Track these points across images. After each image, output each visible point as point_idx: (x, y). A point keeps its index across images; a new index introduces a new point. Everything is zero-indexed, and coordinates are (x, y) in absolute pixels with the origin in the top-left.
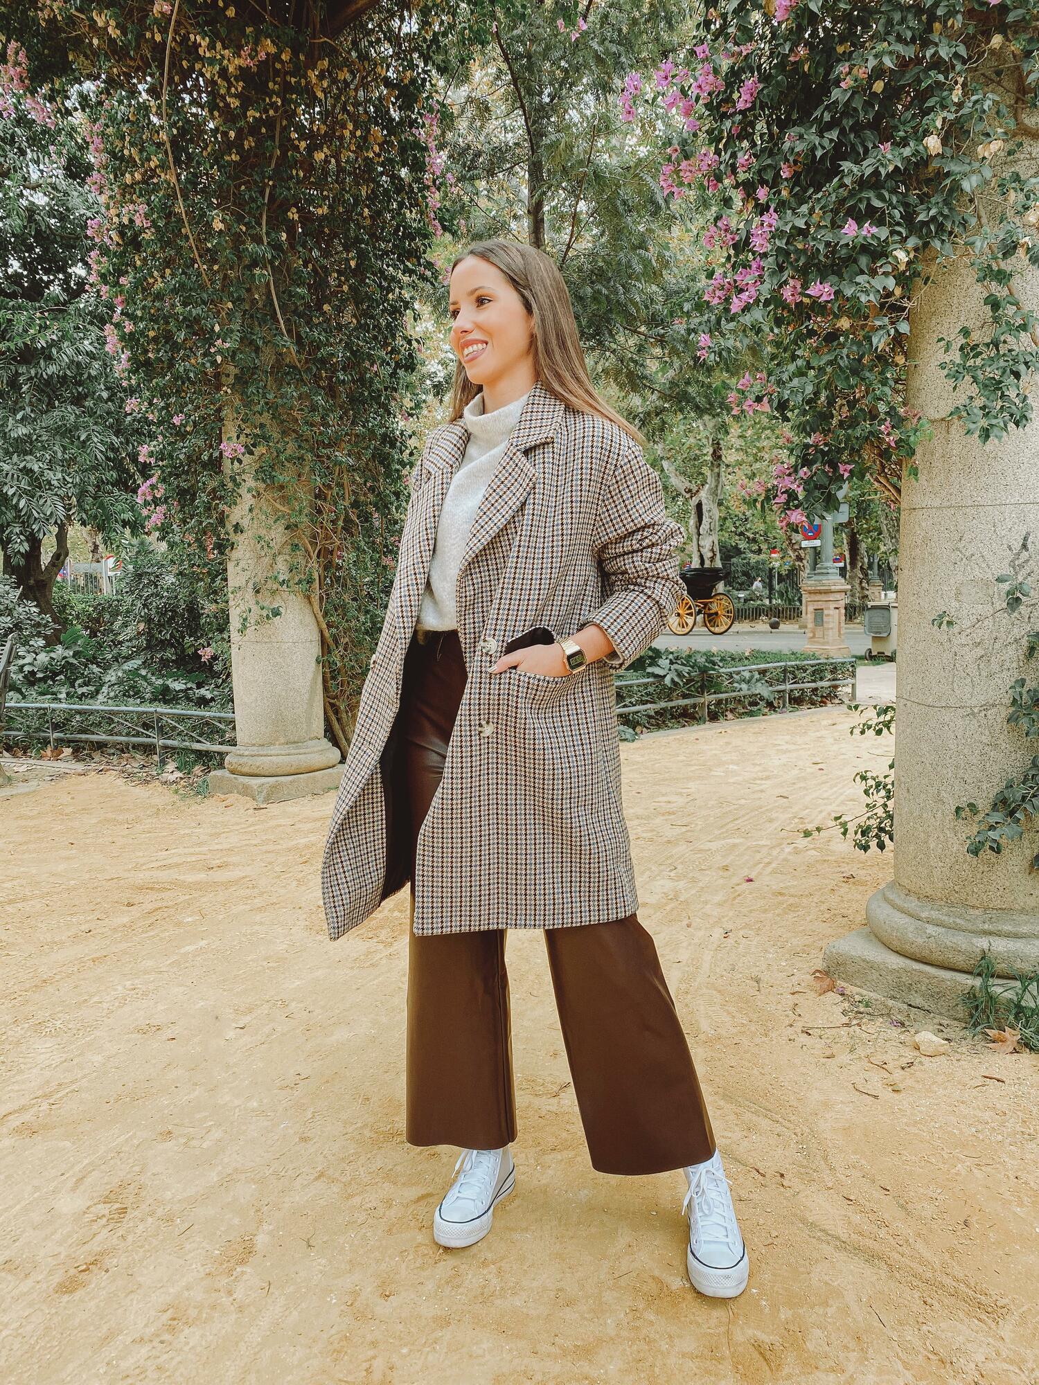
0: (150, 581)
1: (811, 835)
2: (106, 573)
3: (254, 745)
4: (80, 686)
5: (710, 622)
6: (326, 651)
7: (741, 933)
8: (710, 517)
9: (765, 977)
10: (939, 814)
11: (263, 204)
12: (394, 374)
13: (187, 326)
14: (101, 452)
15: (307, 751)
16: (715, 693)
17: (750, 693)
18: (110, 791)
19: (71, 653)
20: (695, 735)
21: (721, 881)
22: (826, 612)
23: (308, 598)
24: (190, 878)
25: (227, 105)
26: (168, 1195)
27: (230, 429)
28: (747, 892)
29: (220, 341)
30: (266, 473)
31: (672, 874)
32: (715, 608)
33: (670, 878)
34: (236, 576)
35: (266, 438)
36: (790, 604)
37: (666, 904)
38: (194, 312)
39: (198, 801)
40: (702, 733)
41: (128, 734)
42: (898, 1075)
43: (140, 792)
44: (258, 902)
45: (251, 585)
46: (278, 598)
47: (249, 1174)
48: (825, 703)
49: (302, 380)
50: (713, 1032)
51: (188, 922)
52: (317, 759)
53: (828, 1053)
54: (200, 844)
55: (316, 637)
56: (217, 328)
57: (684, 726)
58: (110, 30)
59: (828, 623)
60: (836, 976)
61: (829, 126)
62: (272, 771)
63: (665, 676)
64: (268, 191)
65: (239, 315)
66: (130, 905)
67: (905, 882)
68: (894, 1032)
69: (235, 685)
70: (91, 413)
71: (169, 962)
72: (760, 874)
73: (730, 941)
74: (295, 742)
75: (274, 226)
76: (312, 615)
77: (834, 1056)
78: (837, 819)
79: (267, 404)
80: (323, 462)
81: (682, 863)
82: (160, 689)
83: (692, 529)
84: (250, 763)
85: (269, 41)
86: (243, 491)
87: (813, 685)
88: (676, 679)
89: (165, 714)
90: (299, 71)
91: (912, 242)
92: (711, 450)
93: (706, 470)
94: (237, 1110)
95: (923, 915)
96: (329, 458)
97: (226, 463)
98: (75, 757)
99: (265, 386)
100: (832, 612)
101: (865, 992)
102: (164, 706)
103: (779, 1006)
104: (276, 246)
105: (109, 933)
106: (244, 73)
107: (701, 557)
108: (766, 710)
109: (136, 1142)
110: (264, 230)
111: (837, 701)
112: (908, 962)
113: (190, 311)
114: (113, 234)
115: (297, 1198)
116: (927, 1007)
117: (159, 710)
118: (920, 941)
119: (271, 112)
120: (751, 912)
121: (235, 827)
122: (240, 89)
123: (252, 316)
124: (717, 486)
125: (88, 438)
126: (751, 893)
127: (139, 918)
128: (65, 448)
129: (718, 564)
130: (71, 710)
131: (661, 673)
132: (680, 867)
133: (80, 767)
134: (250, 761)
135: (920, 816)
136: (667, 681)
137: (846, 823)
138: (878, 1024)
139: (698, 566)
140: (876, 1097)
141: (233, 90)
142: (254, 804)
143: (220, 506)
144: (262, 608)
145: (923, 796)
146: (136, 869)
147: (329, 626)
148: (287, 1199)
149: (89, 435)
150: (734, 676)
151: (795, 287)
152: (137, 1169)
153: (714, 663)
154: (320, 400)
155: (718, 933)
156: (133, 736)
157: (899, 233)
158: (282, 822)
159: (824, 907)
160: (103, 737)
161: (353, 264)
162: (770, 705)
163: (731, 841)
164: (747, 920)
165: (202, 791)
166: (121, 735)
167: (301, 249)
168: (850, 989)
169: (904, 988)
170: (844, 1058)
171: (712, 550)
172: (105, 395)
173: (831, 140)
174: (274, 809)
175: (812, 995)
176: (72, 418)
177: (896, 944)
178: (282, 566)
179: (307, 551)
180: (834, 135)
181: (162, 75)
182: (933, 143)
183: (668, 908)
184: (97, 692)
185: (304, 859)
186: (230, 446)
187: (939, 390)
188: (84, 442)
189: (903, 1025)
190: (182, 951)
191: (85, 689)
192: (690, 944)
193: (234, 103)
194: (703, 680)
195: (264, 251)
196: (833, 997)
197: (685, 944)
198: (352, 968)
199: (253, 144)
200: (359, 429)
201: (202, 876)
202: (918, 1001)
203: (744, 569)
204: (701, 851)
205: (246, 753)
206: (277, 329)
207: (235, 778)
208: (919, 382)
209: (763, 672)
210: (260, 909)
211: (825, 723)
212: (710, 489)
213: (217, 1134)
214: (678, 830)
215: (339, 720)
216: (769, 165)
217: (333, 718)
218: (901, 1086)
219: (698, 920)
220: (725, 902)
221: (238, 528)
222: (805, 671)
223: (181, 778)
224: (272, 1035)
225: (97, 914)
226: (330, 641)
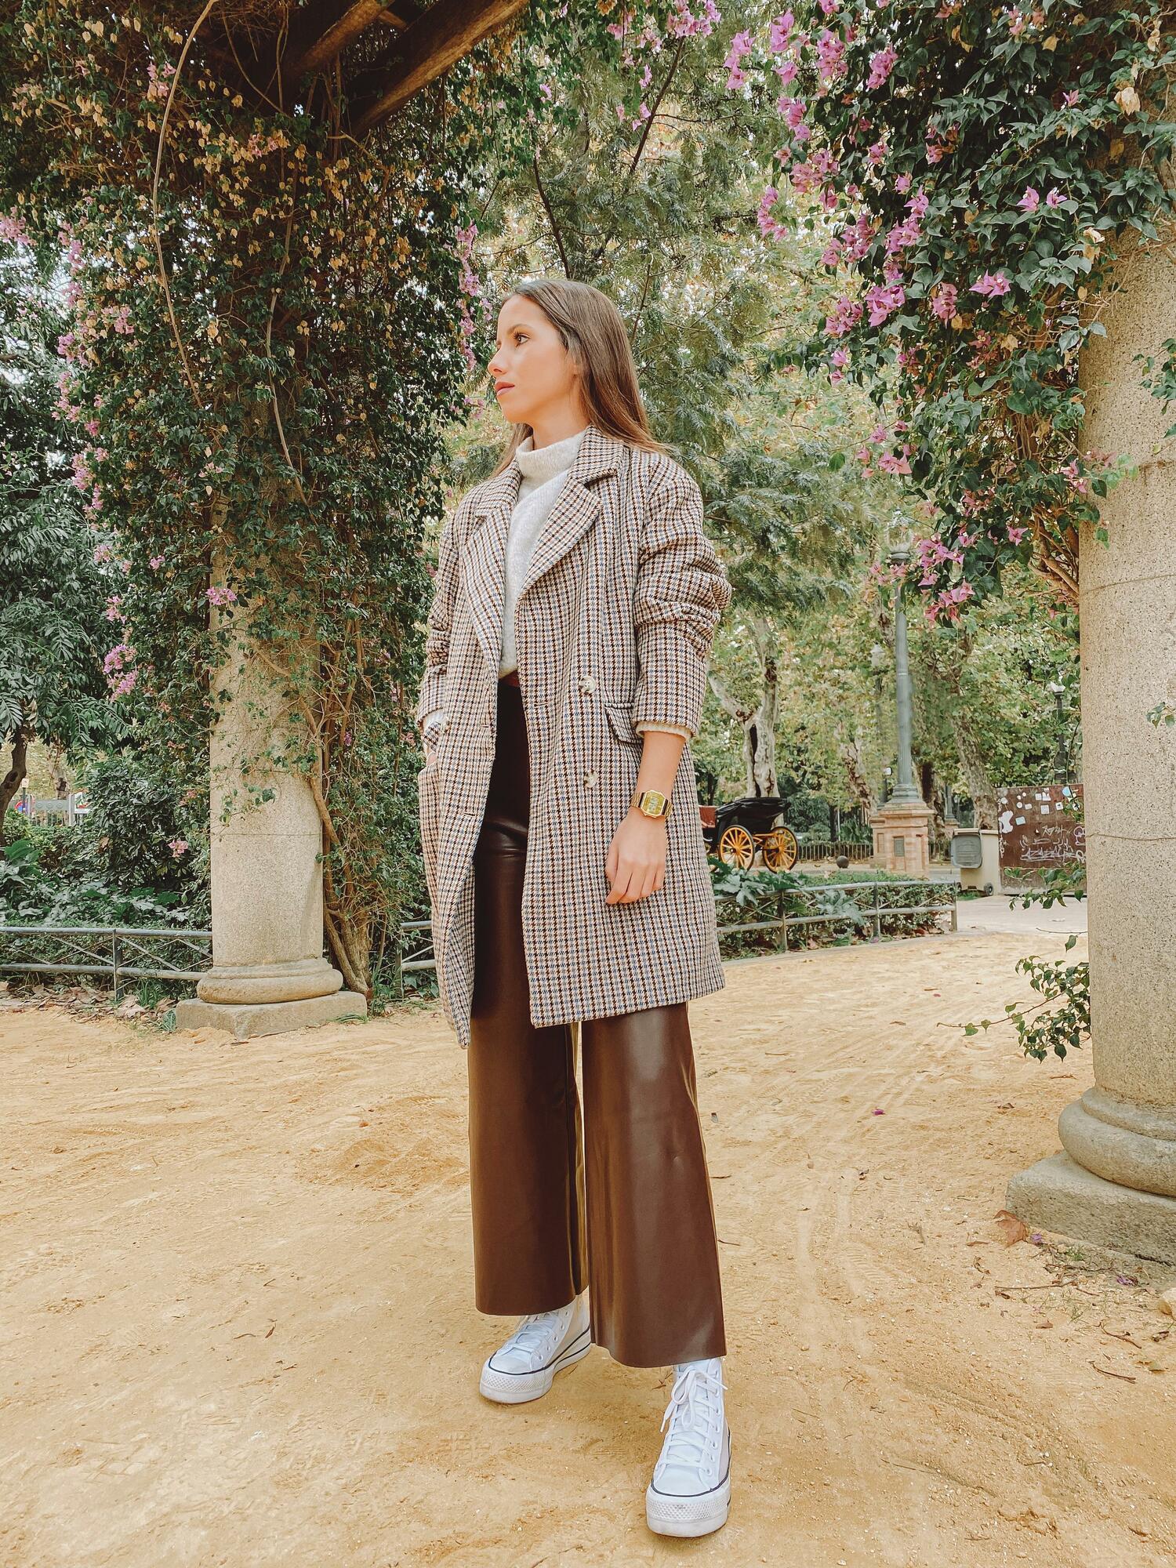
0: (117, 787)
1: (976, 1031)
2: (72, 810)
3: (234, 965)
4: (24, 908)
5: (770, 860)
6: (328, 849)
7: (881, 1174)
8: (766, 743)
9: (927, 1225)
10: (1162, 986)
11: (268, 313)
12: (418, 523)
13: (172, 453)
14: (69, 649)
15: (300, 971)
16: (795, 916)
17: (836, 917)
18: (50, 1028)
19: (17, 870)
20: (775, 965)
21: (842, 1115)
22: (907, 840)
23: (309, 781)
24: (145, 1120)
25: (230, 204)
26: (66, 1547)
27: (220, 575)
28: (878, 1127)
29: (212, 465)
30: (262, 631)
31: (777, 1107)
32: (773, 843)
33: (775, 1112)
34: (220, 752)
35: (262, 585)
36: (858, 841)
37: (776, 1142)
38: (181, 434)
39: (162, 1037)
40: (783, 962)
41: (78, 963)
42: (1151, 1350)
43: (90, 1029)
44: (232, 1146)
45: (238, 764)
46: (272, 780)
47: (196, 1514)
48: (922, 933)
49: (309, 519)
50: (871, 1296)
51: (135, 1172)
52: (314, 983)
53: (1042, 1321)
54: (159, 1084)
55: (317, 830)
56: (208, 452)
57: (760, 955)
58: (95, 117)
59: (910, 852)
60: (1027, 1220)
61: (992, 90)
62: (255, 997)
63: (736, 893)
64: (274, 299)
65: (234, 438)
66: (58, 1151)
67: (1116, 1084)
68: (1127, 1293)
69: (213, 892)
70: (60, 606)
71: (104, 1219)
72: (890, 1105)
73: (870, 1183)
74: (286, 961)
75: (280, 339)
76: (313, 802)
77: (1051, 1326)
78: (1009, 1008)
79: (265, 544)
80: (331, 616)
81: (788, 1095)
82: (123, 908)
83: (746, 757)
84: (229, 987)
85: (281, 133)
86: (232, 649)
87: (907, 910)
88: (750, 897)
89: (128, 936)
90: (314, 168)
91: (1106, 222)
92: (764, 671)
93: (759, 692)
94: (185, 1416)
95: (1148, 1127)
96: (339, 610)
97: (214, 613)
98: (11, 992)
99: (264, 525)
100: (914, 840)
101: (1071, 1241)
102: (125, 926)
103: (955, 1262)
104: (284, 363)
105: (27, 1185)
106: (251, 168)
107: (757, 787)
108: (855, 939)
109: (24, 1467)
110: (269, 343)
111: (935, 931)
112: (1132, 1194)
113: (177, 430)
114: (90, 352)
115: (272, 1551)
116: (1164, 1258)
117: (119, 929)
118: (1148, 1162)
119: (282, 215)
120: (888, 1148)
121: (206, 1064)
122: (245, 185)
123: (251, 444)
124: (772, 709)
125: (55, 633)
126: (883, 1128)
127: (69, 1167)
128: (26, 644)
129: (776, 794)
130: (10, 933)
131: (732, 890)
132: (785, 1100)
133: (16, 1003)
134: (229, 984)
135: (1134, 991)
136: (740, 899)
137: (1020, 1015)
138: (1100, 1282)
139: (754, 796)
140: (1131, 1380)
141: (237, 186)
142: (232, 1039)
143: (204, 665)
144: (251, 791)
145: (1137, 963)
146: (73, 1111)
147: (332, 814)
148: (255, 1554)
149: (56, 630)
150: (817, 895)
151: (950, 294)
152: (20, 1508)
153: (793, 881)
154: (330, 540)
155: (851, 1175)
156: (86, 963)
157: (1090, 210)
158: (266, 1057)
159: (983, 1141)
160: (47, 966)
161: (373, 386)
162: (859, 931)
163: (846, 1070)
164: (884, 1158)
165: (168, 1028)
166: (70, 962)
167: (312, 367)
168: (1050, 1237)
169: (1128, 1233)
170: (1066, 1327)
171: (769, 780)
172: (76, 585)
173: (999, 104)
174: (257, 1044)
175: (996, 1246)
176: (38, 611)
177: (1111, 1170)
178: (277, 745)
179: (308, 724)
180: (1002, 97)
181: (154, 165)
182: (1128, 99)
183: (780, 1146)
184: (45, 914)
185: (294, 1097)
186: (219, 593)
187: (1129, 434)
188: (50, 638)
189: (1135, 1281)
190: (123, 1205)
191: (30, 911)
192: (816, 1188)
193: (238, 201)
194: (780, 900)
195: (268, 362)
196: (1025, 1249)
197: (810, 1188)
198: (358, 1222)
199: (259, 250)
200: (377, 578)
201: (160, 1118)
202: (1151, 1249)
203: (801, 808)
204: (809, 1081)
205: (224, 975)
206: (280, 458)
207: (210, 1008)
208: (1100, 429)
209: (850, 892)
210: (233, 1155)
211: (927, 952)
212: (765, 712)
213: (152, 1452)
214: (774, 1060)
215: (341, 937)
216: (907, 157)
217: (335, 934)
218: (1161, 1365)
219: (820, 1159)
220: (852, 1138)
221: (224, 696)
222: (898, 893)
223: (142, 1013)
224: (243, 1309)
225: (12, 1163)
226: (334, 835)
